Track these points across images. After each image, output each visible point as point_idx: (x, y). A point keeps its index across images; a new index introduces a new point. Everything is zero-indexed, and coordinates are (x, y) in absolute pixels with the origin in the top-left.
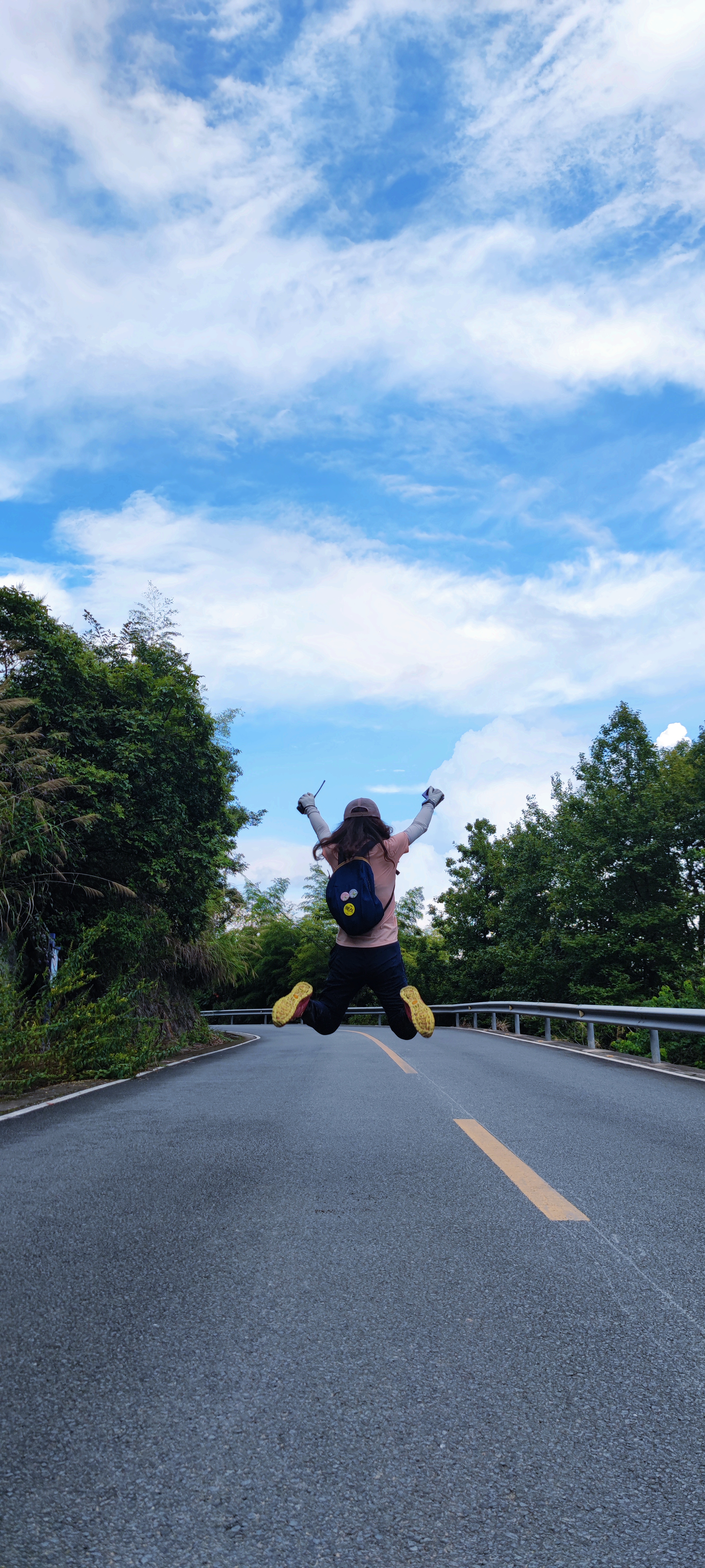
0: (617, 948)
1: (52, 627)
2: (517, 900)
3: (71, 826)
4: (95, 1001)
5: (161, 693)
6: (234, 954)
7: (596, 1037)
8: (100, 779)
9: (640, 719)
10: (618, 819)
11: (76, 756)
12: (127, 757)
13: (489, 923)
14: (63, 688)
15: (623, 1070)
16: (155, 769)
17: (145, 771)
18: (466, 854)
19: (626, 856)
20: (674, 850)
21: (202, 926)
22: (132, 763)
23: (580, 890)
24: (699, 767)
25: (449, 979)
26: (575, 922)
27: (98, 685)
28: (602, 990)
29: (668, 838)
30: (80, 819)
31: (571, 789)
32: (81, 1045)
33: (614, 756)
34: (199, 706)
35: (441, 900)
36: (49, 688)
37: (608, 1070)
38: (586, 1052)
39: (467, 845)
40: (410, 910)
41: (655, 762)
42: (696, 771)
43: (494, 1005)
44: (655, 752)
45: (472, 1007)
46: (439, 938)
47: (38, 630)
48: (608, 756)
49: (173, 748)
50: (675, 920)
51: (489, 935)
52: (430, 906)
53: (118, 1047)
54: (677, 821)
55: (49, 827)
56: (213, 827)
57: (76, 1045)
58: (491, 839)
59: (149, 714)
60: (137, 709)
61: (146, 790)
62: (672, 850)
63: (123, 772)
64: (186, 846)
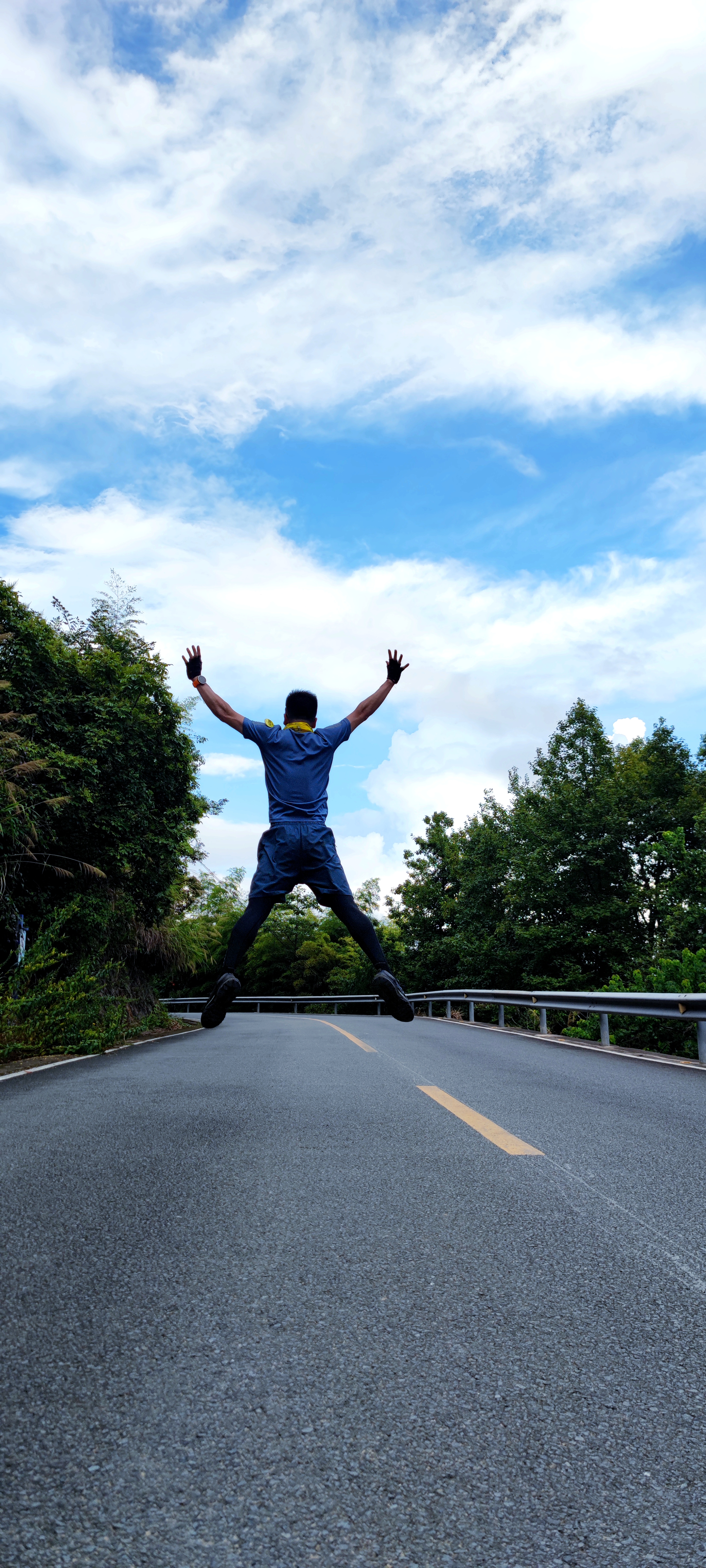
0: (569, 939)
1: (22, 613)
2: (473, 892)
3: (42, 808)
4: (64, 979)
5: (130, 681)
6: (195, 941)
7: (548, 1026)
8: (69, 764)
9: (596, 716)
10: (573, 814)
11: (46, 741)
12: (96, 743)
13: (445, 914)
14: (33, 674)
15: (574, 1052)
16: (123, 756)
17: (113, 757)
18: (424, 846)
19: (580, 850)
20: (626, 844)
21: (165, 911)
22: (101, 749)
23: (534, 883)
24: (653, 764)
25: (405, 969)
26: (529, 914)
27: (67, 671)
28: (554, 980)
29: (622, 832)
30: (49, 801)
31: (527, 783)
32: (52, 1021)
33: (570, 752)
34: (167, 694)
35: (398, 891)
36: (20, 674)
37: (560, 1051)
38: (538, 1036)
39: (425, 838)
40: (367, 901)
41: (610, 758)
42: (650, 768)
43: (449, 994)
44: (610, 749)
45: (427, 996)
46: (396, 930)
47: (9, 616)
48: (564, 751)
49: (141, 735)
50: (626, 913)
51: (445, 927)
52: (387, 897)
53: (88, 1024)
54: (631, 817)
55: (21, 809)
56: (179, 813)
57: (47, 1021)
58: (448, 832)
59: (118, 701)
60: (106, 696)
61: (114, 775)
62: (625, 845)
63: (92, 757)
64: (152, 831)
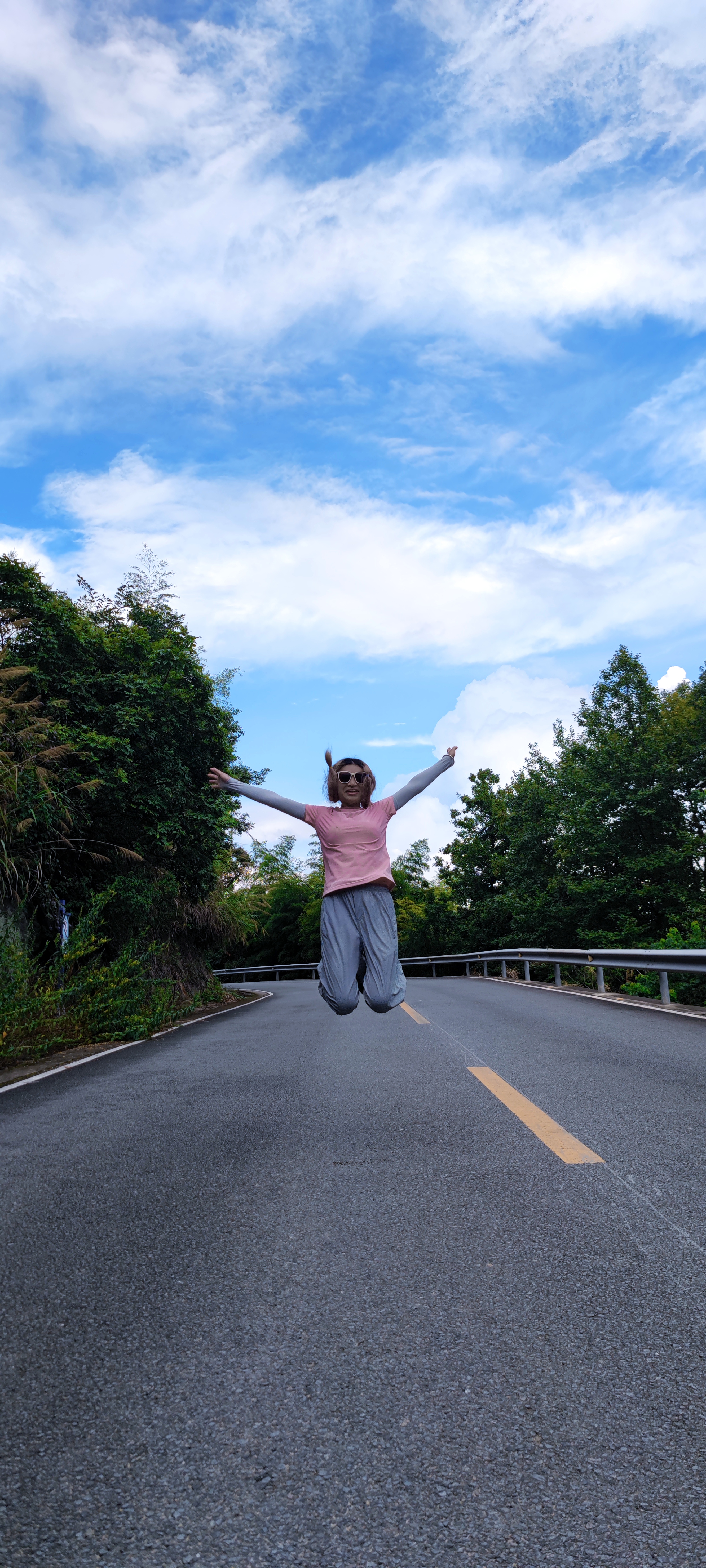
0: (624, 892)
1: (45, 594)
2: (522, 848)
3: (75, 793)
4: (107, 965)
5: (159, 656)
6: (244, 913)
7: (605, 981)
8: (102, 744)
9: (640, 663)
10: (621, 764)
11: (76, 723)
12: (128, 722)
13: (495, 872)
14: (60, 655)
15: (633, 1013)
16: (156, 733)
17: (146, 735)
18: (470, 804)
19: (629, 800)
20: (677, 792)
21: (210, 886)
22: (133, 727)
23: (584, 836)
24: (701, 708)
25: (458, 929)
26: (581, 868)
27: (95, 650)
28: (610, 934)
29: (672, 780)
30: (83, 785)
31: (573, 735)
32: (96, 1009)
33: (615, 700)
34: (197, 667)
35: (446, 851)
36: (46, 656)
37: (618, 1013)
38: (596, 996)
39: (471, 796)
40: (416, 862)
41: (657, 705)
42: (698, 713)
43: (503, 953)
44: (655, 696)
45: (482, 956)
46: (447, 890)
47: (31, 597)
48: (609, 700)
49: (173, 711)
50: (681, 862)
51: (496, 884)
52: (436, 858)
53: (133, 1009)
54: (680, 764)
55: (53, 795)
57: (91, 1009)
58: (495, 788)
59: (147, 678)
60: (135, 673)
61: (148, 754)
62: (675, 792)
63: (124, 737)
64: (190, 808)
